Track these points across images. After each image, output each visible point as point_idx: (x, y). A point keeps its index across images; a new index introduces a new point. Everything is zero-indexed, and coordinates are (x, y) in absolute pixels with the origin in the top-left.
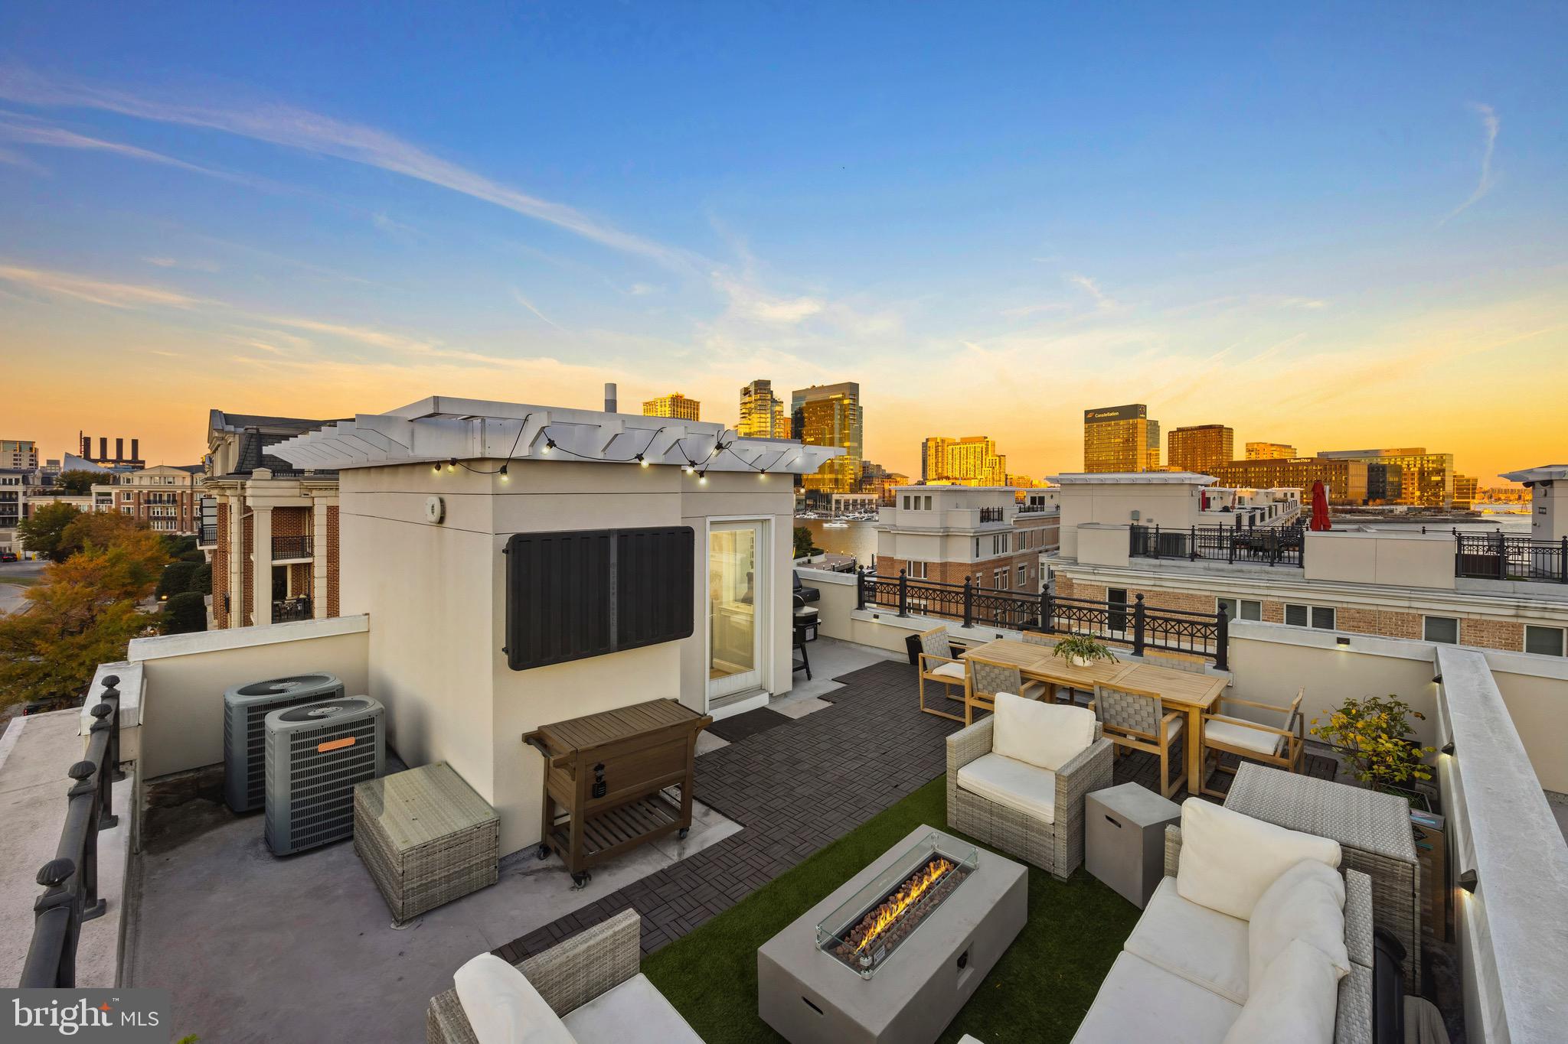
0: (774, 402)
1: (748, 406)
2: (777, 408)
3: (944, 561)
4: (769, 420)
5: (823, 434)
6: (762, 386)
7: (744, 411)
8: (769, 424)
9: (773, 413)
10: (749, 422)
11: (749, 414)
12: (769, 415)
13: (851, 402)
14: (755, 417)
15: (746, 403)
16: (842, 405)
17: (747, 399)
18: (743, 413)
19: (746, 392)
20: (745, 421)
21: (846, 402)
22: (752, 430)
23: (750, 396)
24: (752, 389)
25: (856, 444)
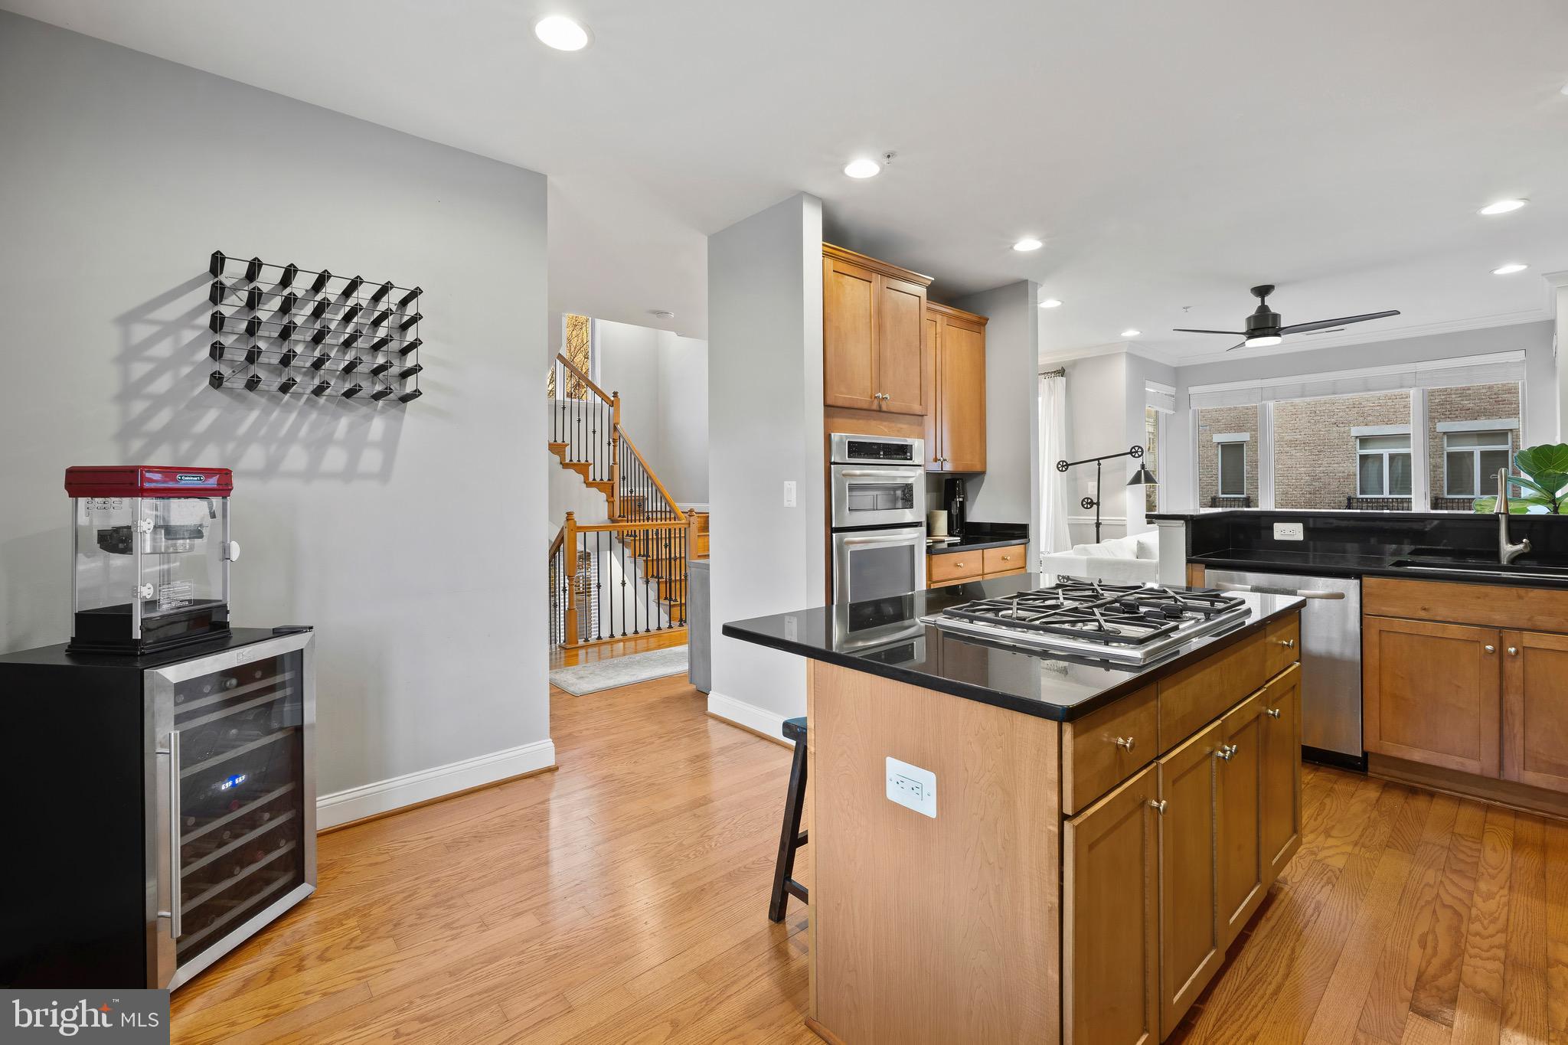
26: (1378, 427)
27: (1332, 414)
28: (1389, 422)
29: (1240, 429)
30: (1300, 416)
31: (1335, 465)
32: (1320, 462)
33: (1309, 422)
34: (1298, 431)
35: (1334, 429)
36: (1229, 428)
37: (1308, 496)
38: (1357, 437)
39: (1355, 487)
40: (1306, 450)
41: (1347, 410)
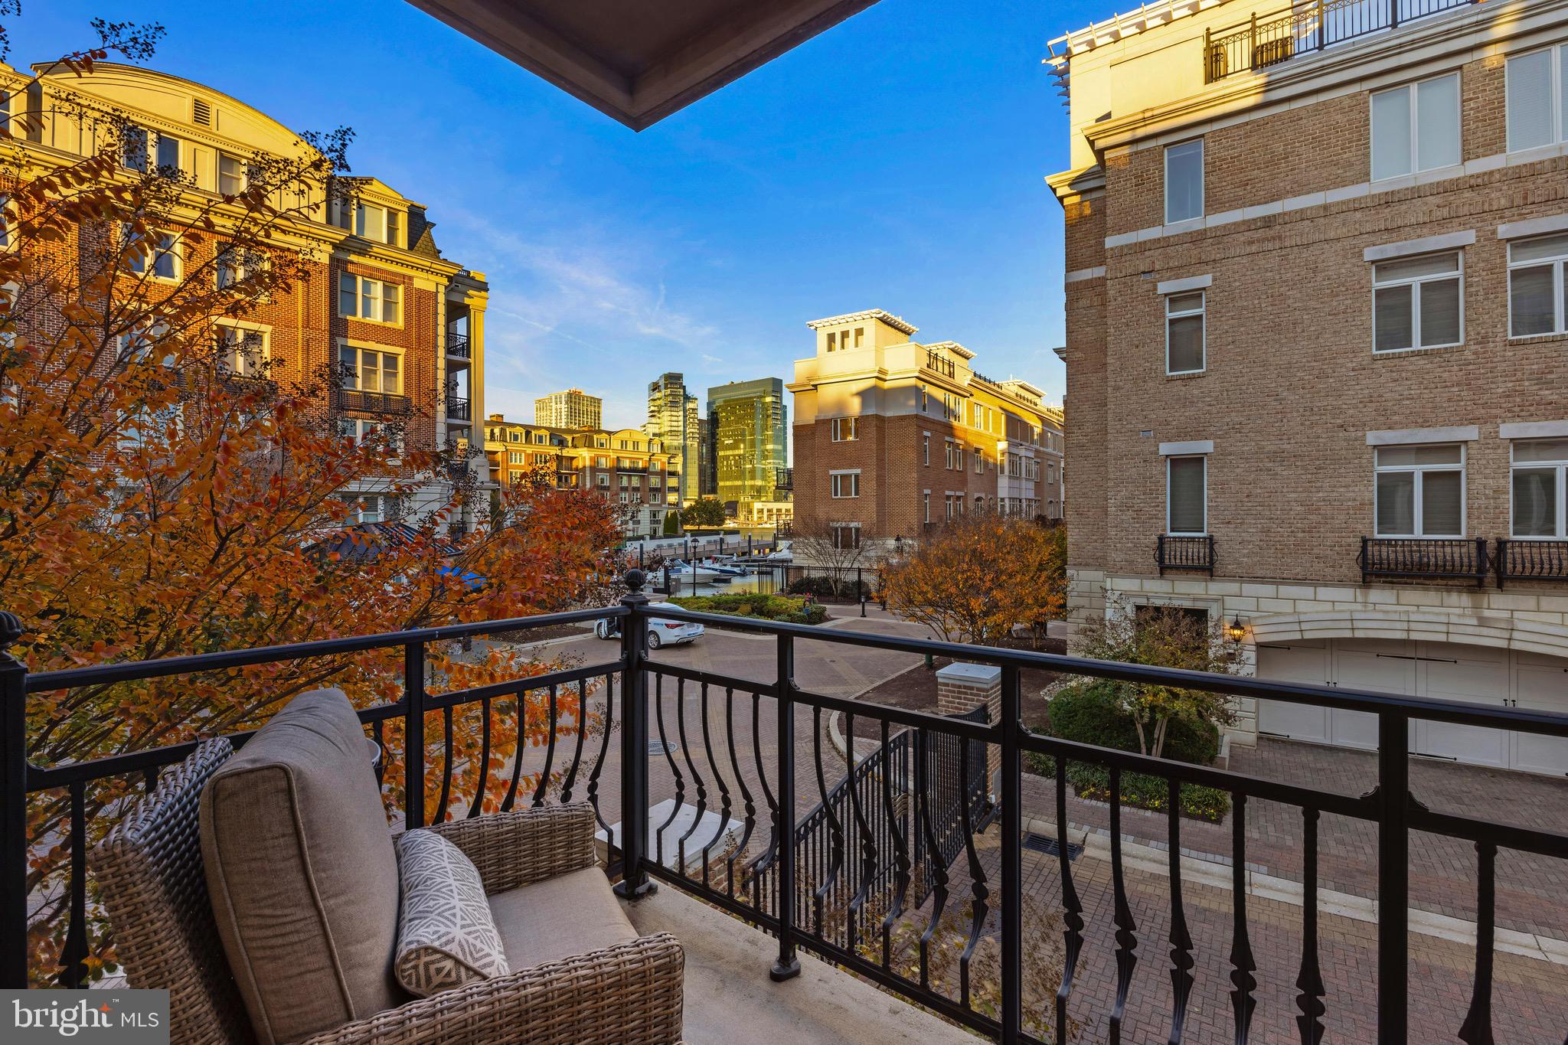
0: (687, 398)
1: (658, 402)
2: (690, 405)
3: (882, 414)
4: (681, 418)
5: (743, 435)
6: (674, 380)
7: (652, 408)
8: (681, 423)
9: (685, 411)
10: (658, 421)
11: (659, 412)
12: (681, 413)
13: (774, 399)
14: (666, 415)
15: (654, 400)
16: (764, 404)
17: (657, 395)
18: (653, 411)
19: (655, 387)
20: (654, 420)
21: (769, 399)
22: (662, 430)
23: (660, 391)
24: (662, 383)
25: (780, 447)
26: (1409, 430)
27: (1338, 411)
28: (1426, 424)
29: (1199, 435)
30: (1289, 415)
31: (1342, 490)
32: (1319, 484)
33: (1302, 424)
34: (1285, 437)
35: (1341, 435)
36: (1182, 435)
37: (1300, 535)
38: (1375, 447)
39: (1372, 523)
40: (1297, 466)
41: (1361, 405)
